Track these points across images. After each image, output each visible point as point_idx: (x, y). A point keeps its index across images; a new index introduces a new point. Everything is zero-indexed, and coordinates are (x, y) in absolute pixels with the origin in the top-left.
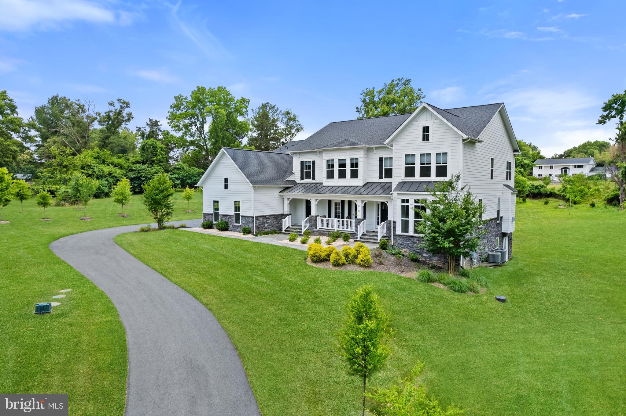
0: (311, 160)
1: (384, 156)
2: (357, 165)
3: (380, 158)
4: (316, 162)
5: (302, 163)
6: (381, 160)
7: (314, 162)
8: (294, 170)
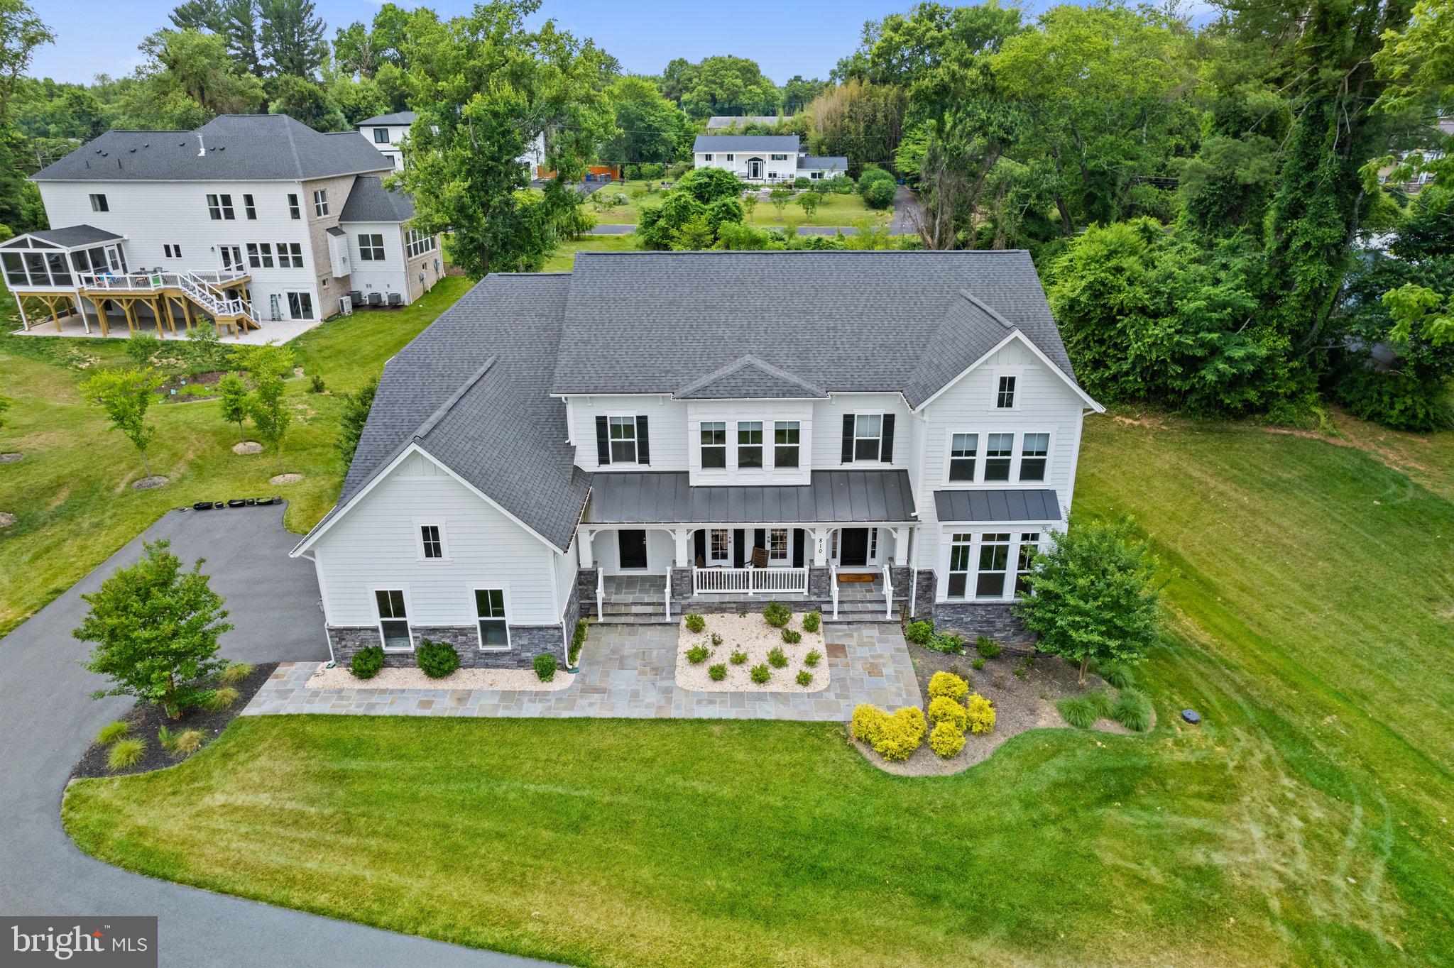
0: (634, 414)
1: (857, 412)
2: (795, 435)
3: (845, 416)
4: (649, 420)
5: (601, 421)
6: (849, 421)
7: (643, 421)
8: (573, 439)
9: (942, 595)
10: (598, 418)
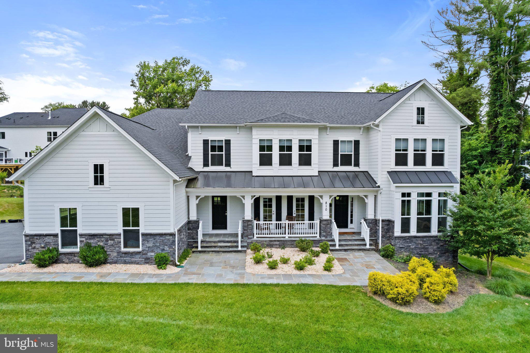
0: (223, 138)
1: (340, 139)
2: (309, 148)
3: (334, 141)
4: (231, 142)
5: (206, 142)
6: (336, 143)
7: (228, 142)
8: (190, 153)
9: (397, 232)
10: (204, 140)
